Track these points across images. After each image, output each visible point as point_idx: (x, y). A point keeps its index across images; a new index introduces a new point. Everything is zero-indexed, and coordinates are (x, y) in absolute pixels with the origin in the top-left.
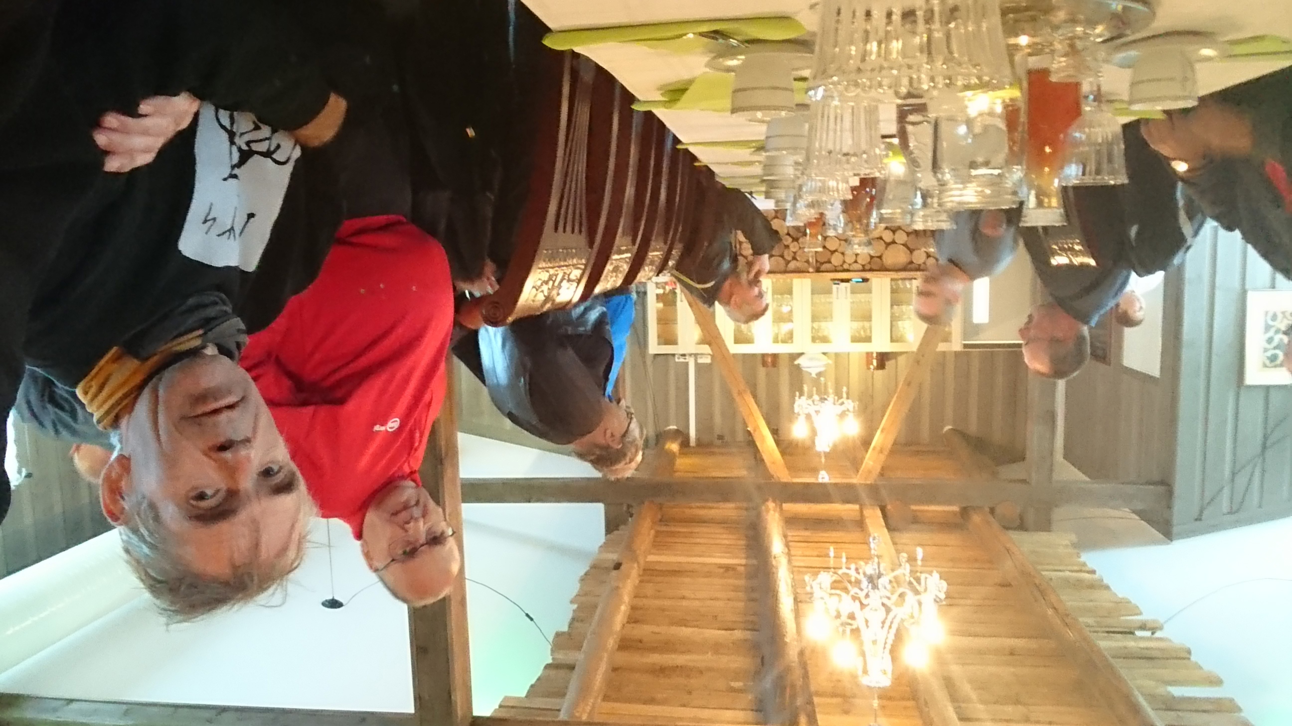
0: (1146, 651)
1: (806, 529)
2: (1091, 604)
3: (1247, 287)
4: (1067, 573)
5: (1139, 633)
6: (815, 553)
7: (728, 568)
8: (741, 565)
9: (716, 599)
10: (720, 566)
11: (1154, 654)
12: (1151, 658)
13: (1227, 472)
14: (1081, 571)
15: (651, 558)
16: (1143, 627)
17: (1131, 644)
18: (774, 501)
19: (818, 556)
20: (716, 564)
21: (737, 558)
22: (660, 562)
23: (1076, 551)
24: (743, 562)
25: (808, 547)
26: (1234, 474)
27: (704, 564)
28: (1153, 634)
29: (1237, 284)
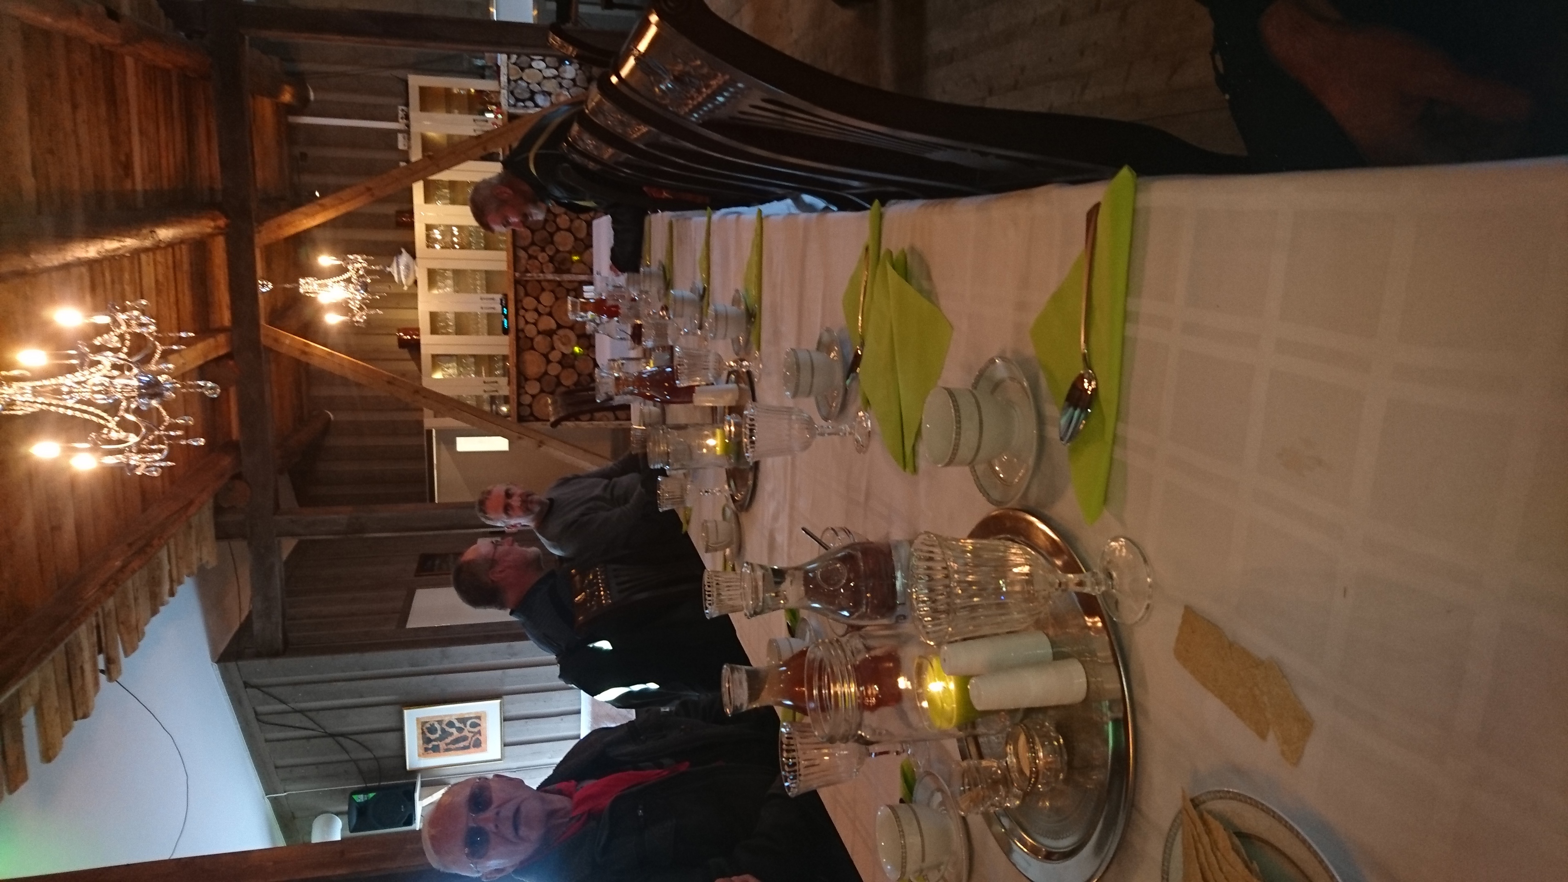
0: (79, 672)
1: (191, 264)
2: (133, 601)
3: (505, 697)
4: (167, 567)
5: (101, 659)
6: (161, 278)
7: (127, 167)
8: (134, 184)
9: (79, 152)
10: (129, 156)
11: (77, 683)
12: (70, 680)
13: (303, 705)
14: (172, 581)
15: (129, 61)
16: (109, 661)
17: (87, 654)
18: (227, 226)
19: (157, 281)
20: (131, 151)
21: (144, 179)
22: (125, 73)
23: (195, 570)
24: (139, 187)
25: (167, 268)
26: (302, 712)
27: (129, 133)
28: (102, 671)
29: (508, 688)
